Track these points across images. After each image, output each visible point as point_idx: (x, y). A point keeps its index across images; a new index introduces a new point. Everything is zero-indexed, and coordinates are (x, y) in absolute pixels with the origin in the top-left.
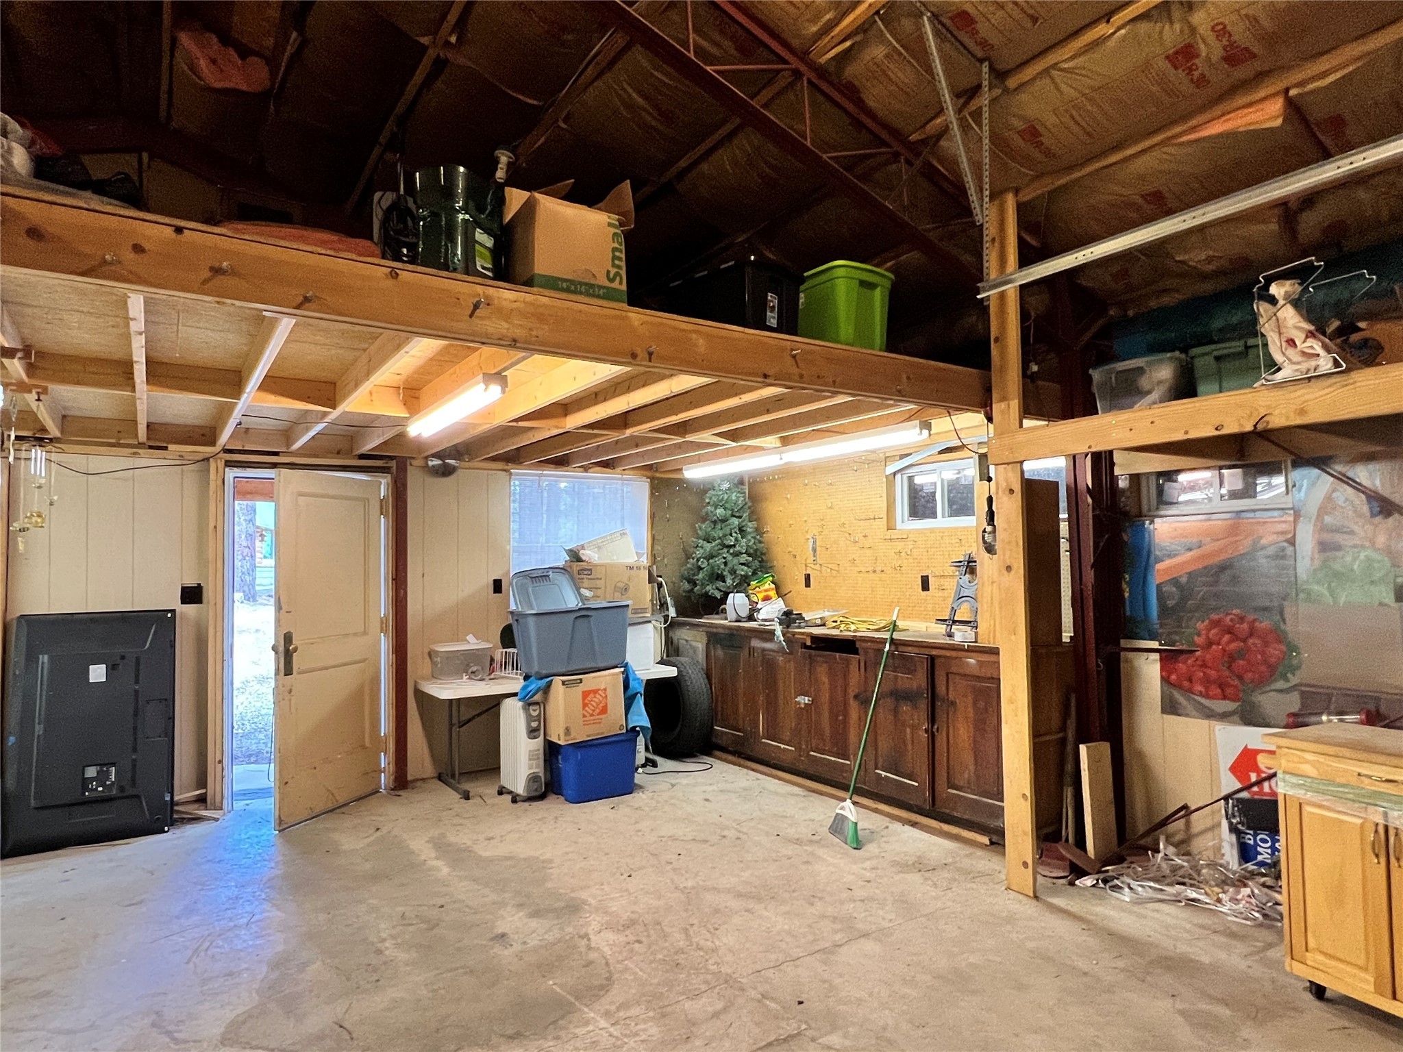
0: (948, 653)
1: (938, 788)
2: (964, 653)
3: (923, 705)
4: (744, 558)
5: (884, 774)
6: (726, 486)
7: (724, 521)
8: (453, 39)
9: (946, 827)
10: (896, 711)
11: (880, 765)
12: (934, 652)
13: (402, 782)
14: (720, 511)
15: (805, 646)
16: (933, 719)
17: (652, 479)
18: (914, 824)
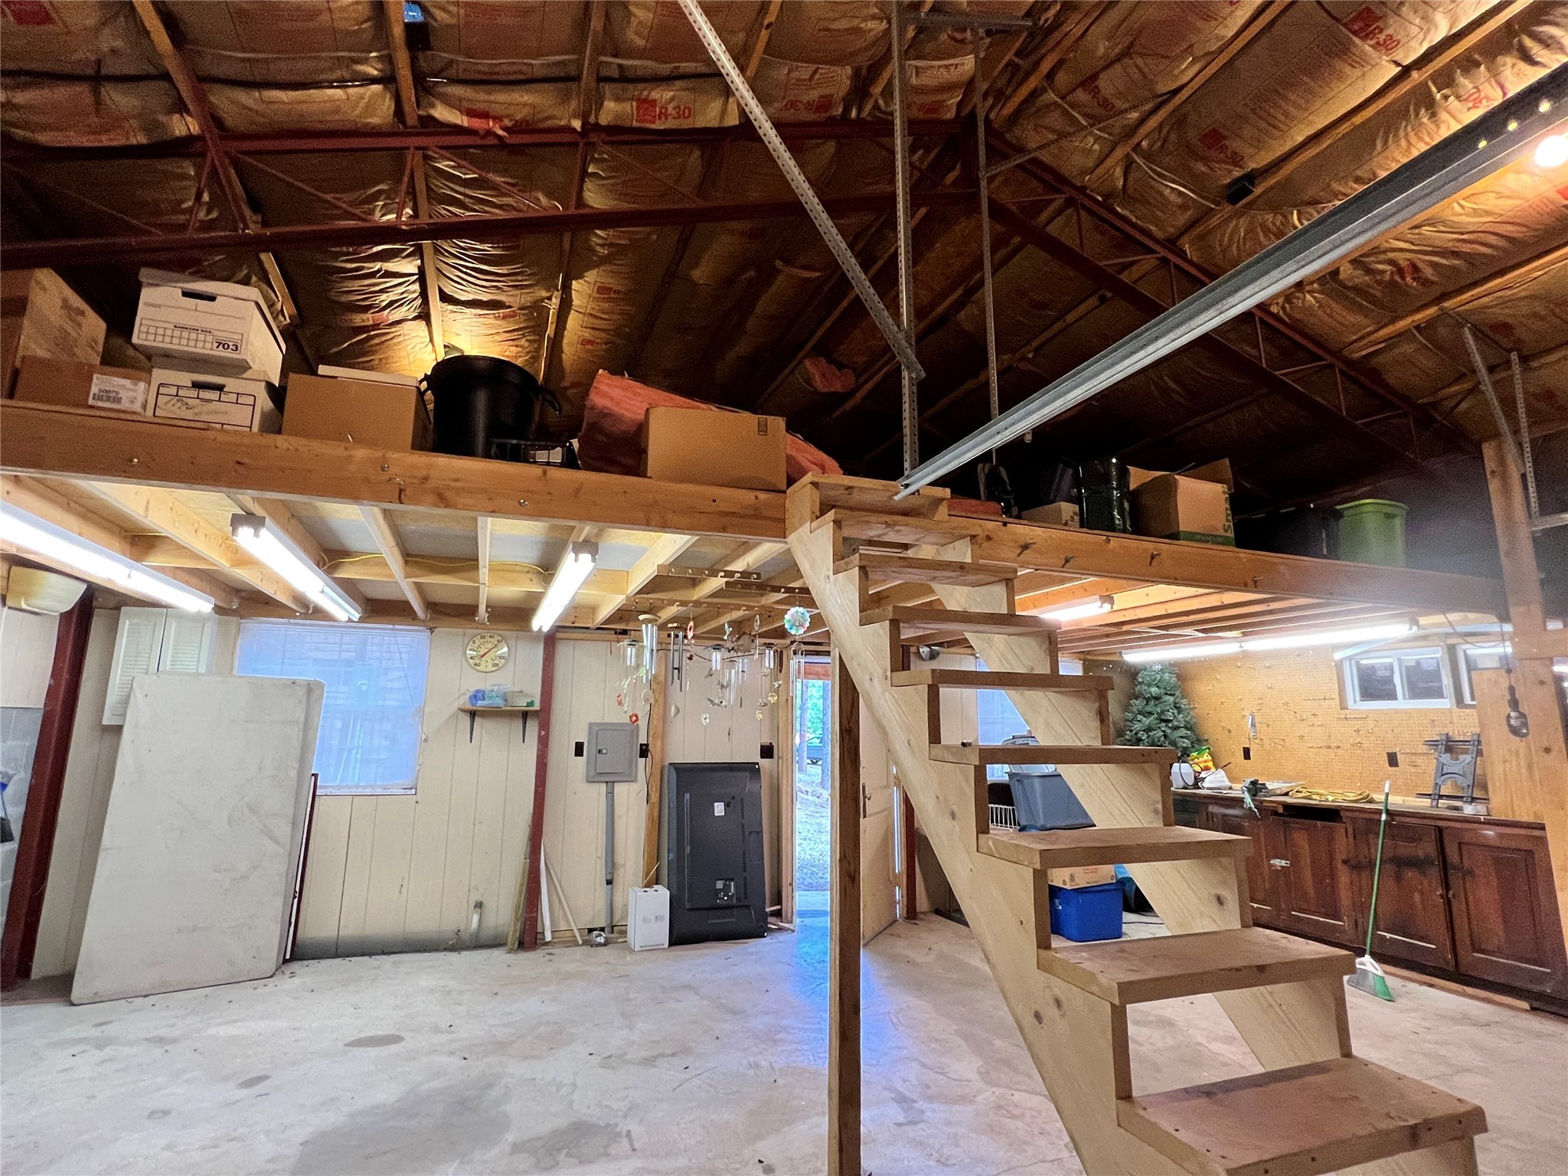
0: (1458, 825)
1: (1461, 952)
2: (1480, 826)
3: (1435, 873)
4: (1183, 732)
5: (1388, 936)
6: (1159, 667)
7: (1157, 698)
8: (1030, 356)
9: (1470, 990)
10: (1398, 878)
11: (1382, 924)
12: (1441, 823)
13: (912, 914)
14: (1154, 690)
15: (1276, 813)
16: (1447, 886)
17: (1085, 661)
18: (1431, 986)
